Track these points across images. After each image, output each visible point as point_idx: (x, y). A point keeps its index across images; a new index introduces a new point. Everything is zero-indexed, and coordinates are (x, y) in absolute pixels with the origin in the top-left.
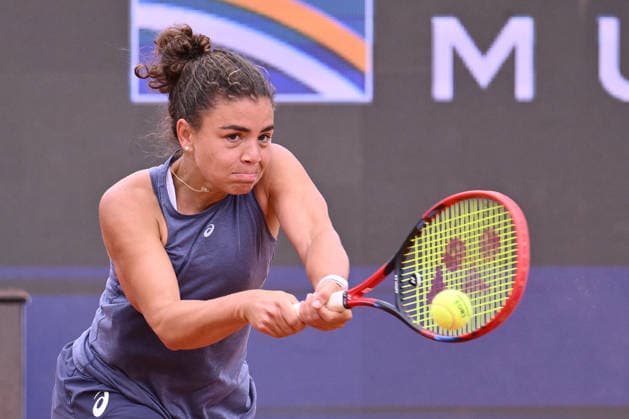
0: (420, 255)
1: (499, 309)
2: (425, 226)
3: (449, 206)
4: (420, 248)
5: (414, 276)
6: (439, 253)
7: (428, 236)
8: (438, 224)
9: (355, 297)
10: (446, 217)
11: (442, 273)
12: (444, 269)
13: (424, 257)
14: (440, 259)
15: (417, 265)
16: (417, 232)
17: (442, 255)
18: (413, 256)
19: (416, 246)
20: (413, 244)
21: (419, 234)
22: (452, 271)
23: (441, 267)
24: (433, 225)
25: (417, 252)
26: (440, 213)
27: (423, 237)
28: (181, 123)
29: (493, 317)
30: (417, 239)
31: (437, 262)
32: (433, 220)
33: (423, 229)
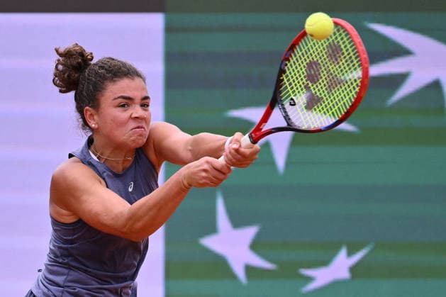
0: (290, 84)
1: (357, 89)
2: (286, 65)
3: (298, 44)
4: (288, 80)
5: (292, 99)
6: (302, 76)
7: (291, 70)
8: (295, 59)
9: (257, 133)
10: (298, 52)
11: (310, 87)
12: (310, 85)
13: (293, 84)
14: (304, 80)
15: (291, 92)
16: (282, 71)
17: (305, 77)
18: (286, 87)
19: (285, 80)
20: (283, 80)
21: (285, 72)
22: (315, 83)
23: (308, 84)
24: (292, 61)
25: (287, 84)
26: (293, 52)
27: (288, 72)
28: (87, 110)
29: (355, 96)
30: (284, 76)
31: (303, 83)
32: (290, 59)
33: (286, 68)
